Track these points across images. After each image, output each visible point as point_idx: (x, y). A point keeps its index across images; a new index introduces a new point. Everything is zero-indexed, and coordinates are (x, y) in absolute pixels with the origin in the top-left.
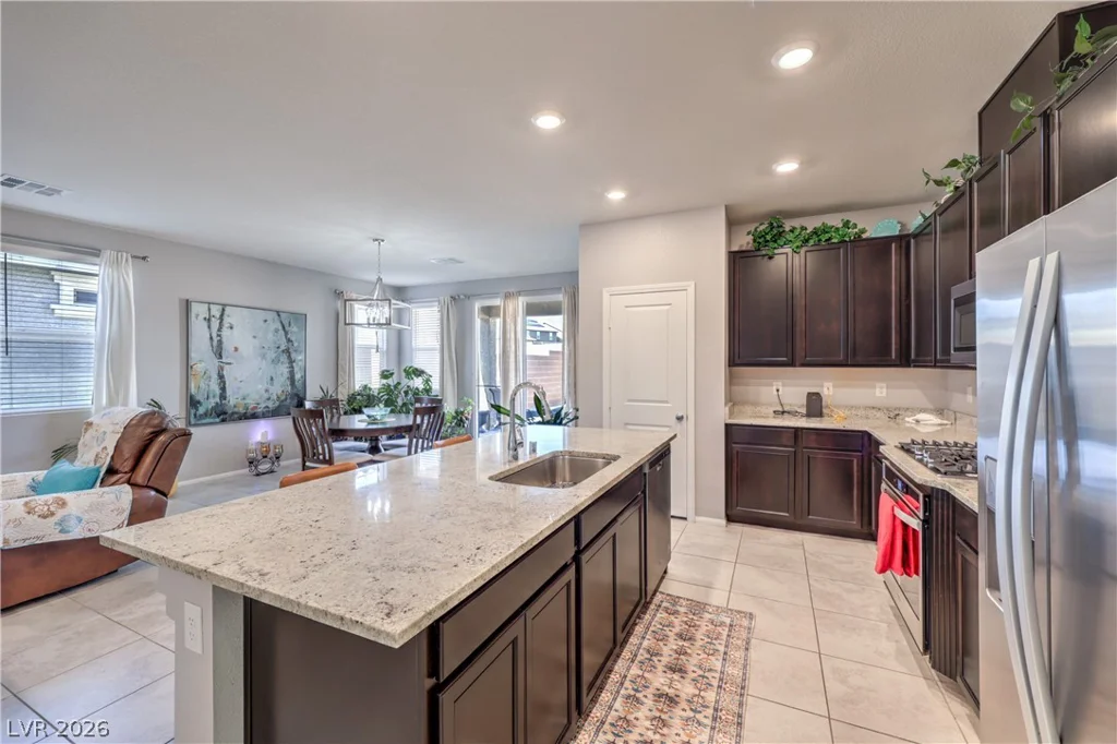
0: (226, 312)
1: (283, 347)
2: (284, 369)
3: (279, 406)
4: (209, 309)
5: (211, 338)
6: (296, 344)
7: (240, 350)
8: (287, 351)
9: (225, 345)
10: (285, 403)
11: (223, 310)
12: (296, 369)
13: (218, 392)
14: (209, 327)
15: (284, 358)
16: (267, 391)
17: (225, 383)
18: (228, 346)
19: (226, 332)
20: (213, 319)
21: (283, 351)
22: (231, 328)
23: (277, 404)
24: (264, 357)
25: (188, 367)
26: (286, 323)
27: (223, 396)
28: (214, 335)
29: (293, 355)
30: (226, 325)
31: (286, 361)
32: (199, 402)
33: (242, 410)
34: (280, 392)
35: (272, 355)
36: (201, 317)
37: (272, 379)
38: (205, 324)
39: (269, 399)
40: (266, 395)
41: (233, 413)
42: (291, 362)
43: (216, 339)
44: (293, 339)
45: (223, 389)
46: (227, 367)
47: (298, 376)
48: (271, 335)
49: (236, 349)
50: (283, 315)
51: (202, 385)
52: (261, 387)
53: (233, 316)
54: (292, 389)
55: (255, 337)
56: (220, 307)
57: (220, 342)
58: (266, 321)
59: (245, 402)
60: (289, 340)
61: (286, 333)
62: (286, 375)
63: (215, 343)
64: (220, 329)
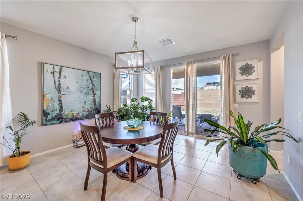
0: (63, 70)
1: (90, 88)
2: (91, 98)
3: (89, 114)
4: (54, 68)
5: (55, 82)
6: (96, 87)
7: (69, 88)
8: (92, 89)
9: (62, 86)
10: (91, 113)
11: (61, 69)
12: (96, 98)
13: (58, 108)
14: (54, 77)
15: (91, 92)
16: (83, 107)
17: (62, 104)
18: (63, 87)
19: (62, 80)
20: (56, 73)
21: (90, 89)
22: (65, 78)
23: (88, 113)
24: (81, 91)
25: (43, 96)
26: (92, 77)
27: (61, 110)
28: (56, 81)
29: (95, 91)
30: (62, 76)
31: (92, 94)
32: (48, 113)
33: (71, 117)
34: (89, 108)
35: (85, 91)
36: (49, 72)
37: (85, 102)
38: (52, 75)
39: (84, 111)
40: (83, 109)
41: (66, 118)
42: (94, 94)
43: (57, 83)
44: (95, 84)
45: (61, 107)
46: (63, 96)
47: (97, 101)
48: (85, 81)
49: (68, 88)
50: (90, 73)
51: (50, 105)
52: (80, 106)
53: (66, 72)
54: (94, 106)
55: (77, 82)
56: (60, 67)
57: (60, 84)
58: (82, 75)
59: (73, 112)
60: (93, 85)
61: (92, 81)
62: (92, 100)
63: (57, 84)
64: (59, 78)
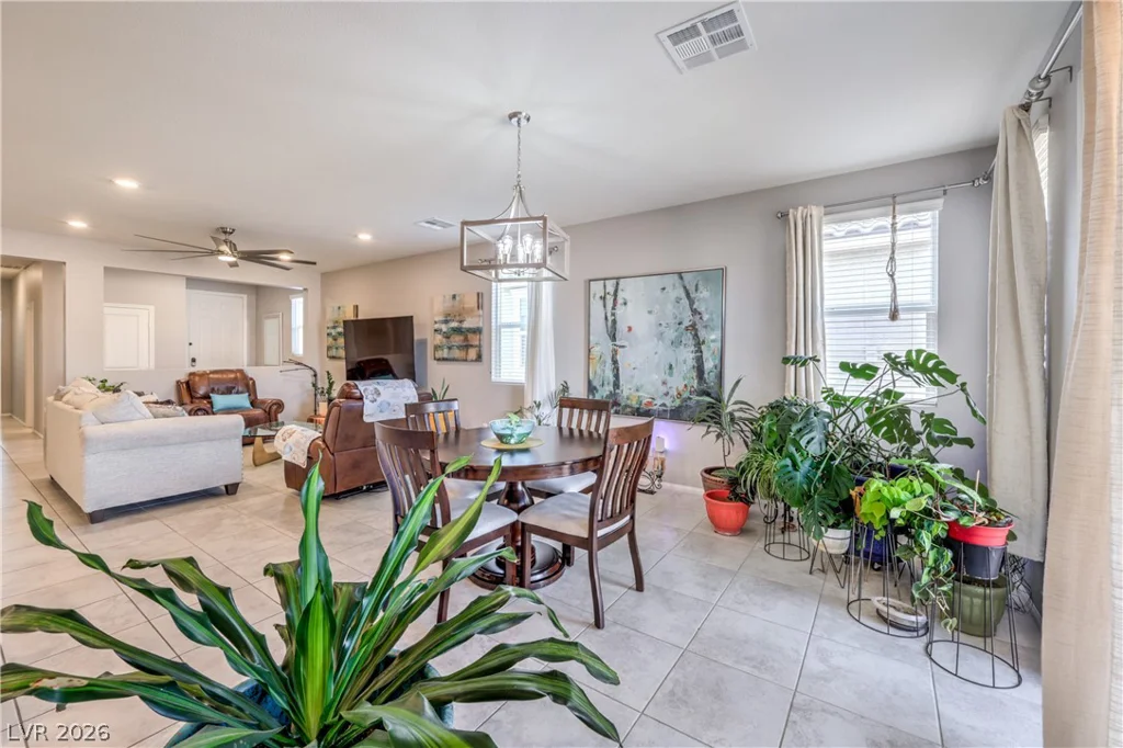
0: (620, 287)
1: (687, 323)
2: (687, 355)
3: (680, 407)
4: (605, 286)
5: (606, 318)
6: (706, 317)
7: (633, 329)
8: (693, 328)
9: (619, 325)
10: (689, 403)
11: (618, 284)
12: (706, 355)
13: (612, 379)
14: (605, 306)
15: (688, 338)
16: (664, 383)
17: (618, 370)
18: (622, 327)
19: (620, 310)
20: (608, 296)
21: (687, 328)
22: (625, 304)
23: (678, 403)
24: (661, 336)
25: (588, 350)
26: (692, 289)
27: (616, 385)
28: (609, 315)
29: (702, 334)
30: (620, 301)
31: (691, 342)
32: (595, 388)
33: (634, 404)
34: (681, 388)
35: (671, 334)
36: (598, 296)
37: (671, 367)
38: (601, 302)
39: (667, 394)
40: (663, 389)
41: (626, 406)
42: (699, 344)
43: (610, 318)
44: (702, 309)
45: (617, 376)
46: (620, 350)
47: (709, 365)
48: (672, 306)
49: (630, 329)
50: (687, 277)
51: (599, 371)
52: (656, 378)
53: (628, 290)
54: (699, 383)
55: (650, 312)
56: (615, 281)
57: (614, 322)
58: (664, 289)
59: (640, 394)
60: (695, 312)
61: (691, 302)
62: (691, 362)
63: (610, 323)
64: (613, 308)
